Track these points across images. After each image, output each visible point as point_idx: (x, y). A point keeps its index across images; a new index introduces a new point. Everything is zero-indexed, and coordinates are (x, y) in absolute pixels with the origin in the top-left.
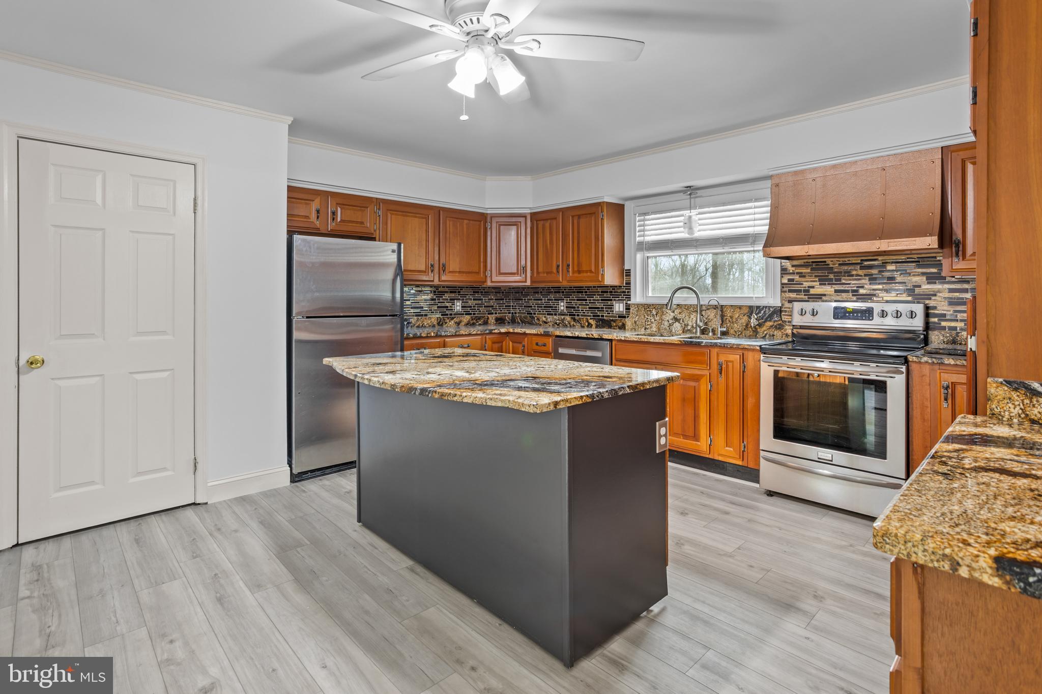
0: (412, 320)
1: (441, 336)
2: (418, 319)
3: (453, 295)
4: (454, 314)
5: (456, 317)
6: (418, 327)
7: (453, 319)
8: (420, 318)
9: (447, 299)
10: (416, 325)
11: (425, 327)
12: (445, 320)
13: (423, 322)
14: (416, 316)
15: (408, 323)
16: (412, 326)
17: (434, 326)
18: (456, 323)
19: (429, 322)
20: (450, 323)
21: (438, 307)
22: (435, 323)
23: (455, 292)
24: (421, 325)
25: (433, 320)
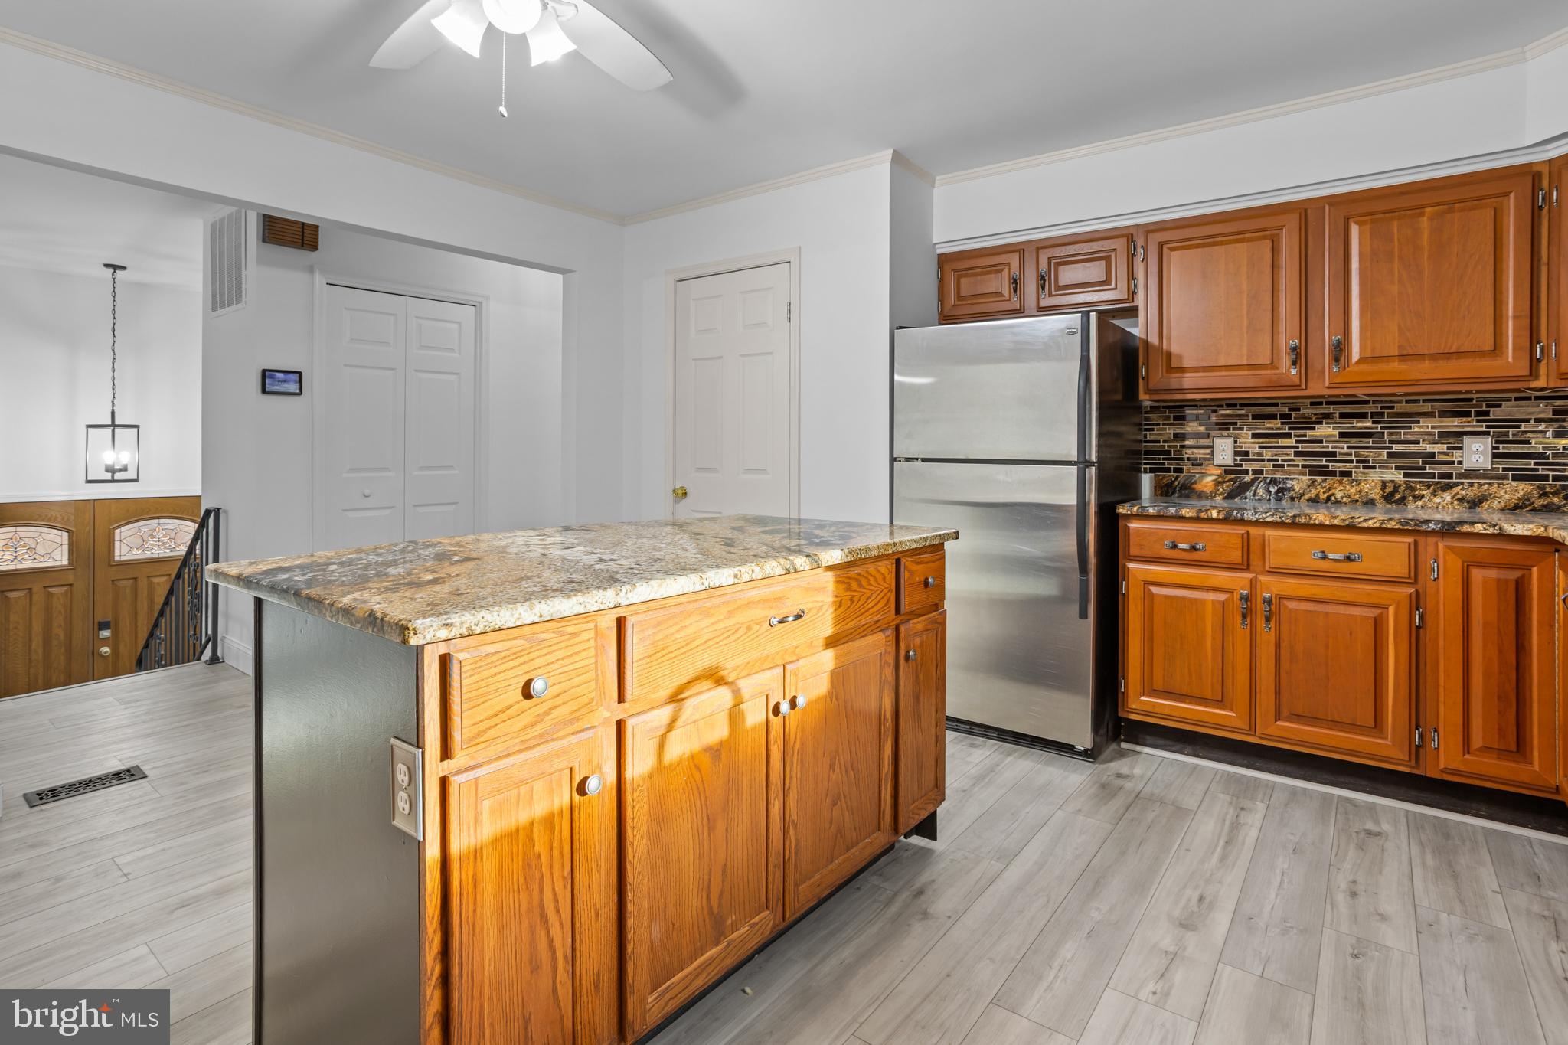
0: (1295, 482)
1: (1241, 521)
2: (1314, 481)
3: (1453, 424)
4: (1460, 476)
5: (1462, 483)
6: (1314, 501)
7: (1450, 487)
8: (1319, 479)
9: (1432, 434)
10: (1307, 497)
11: (1337, 502)
12: (1413, 489)
13: (1330, 489)
14: (1311, 473)
15: (1281, 490)
16: (1292, 499)
17: (1370, 503)
18: (1461, 500)
19: (1353, 490)
20: (1437, 500)
21: (1390, 455)
22: (1376, 494)
23: (1467, 414)
24: (1323, 497)
25: (1366, 487)
